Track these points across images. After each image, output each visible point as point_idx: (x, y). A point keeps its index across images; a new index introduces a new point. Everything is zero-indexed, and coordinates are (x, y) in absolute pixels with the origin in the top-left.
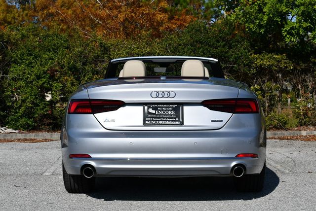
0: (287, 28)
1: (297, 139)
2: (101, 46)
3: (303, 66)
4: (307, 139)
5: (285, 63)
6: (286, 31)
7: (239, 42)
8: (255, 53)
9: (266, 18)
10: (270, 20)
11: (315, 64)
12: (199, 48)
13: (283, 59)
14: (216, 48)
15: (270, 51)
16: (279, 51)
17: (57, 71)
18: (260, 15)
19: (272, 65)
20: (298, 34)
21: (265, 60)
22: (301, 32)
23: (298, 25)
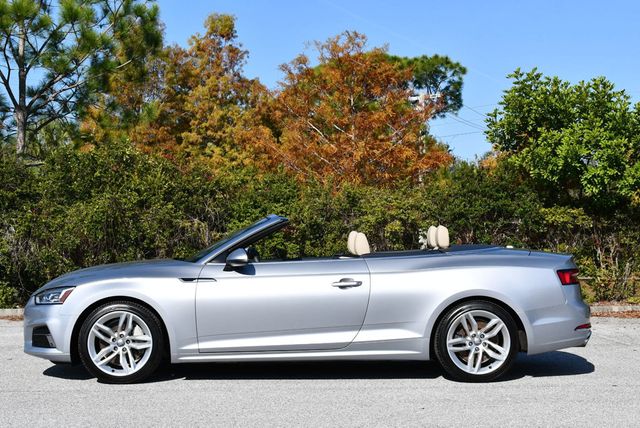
0: (588, 176)
1: (608, 316)
2: (348, 197)
3: (606, 223)
4: (622, 315)
5: (583, 219)
6: (586, 179)
7: (524, 192)
8: (545, 207)
9: (561, 163)
10: (566, 165)
11: (620, 221)
12: (476, 200)
13: (580, 214)
14: (497, 199)
15: (563, 205)
16: (574, 204)
17: (294, 229)
18: (554, 159)
19: (566, 223)
20: (602, 183)
21: (557, 215)
22: (606, 181)
23: (602, 173)
